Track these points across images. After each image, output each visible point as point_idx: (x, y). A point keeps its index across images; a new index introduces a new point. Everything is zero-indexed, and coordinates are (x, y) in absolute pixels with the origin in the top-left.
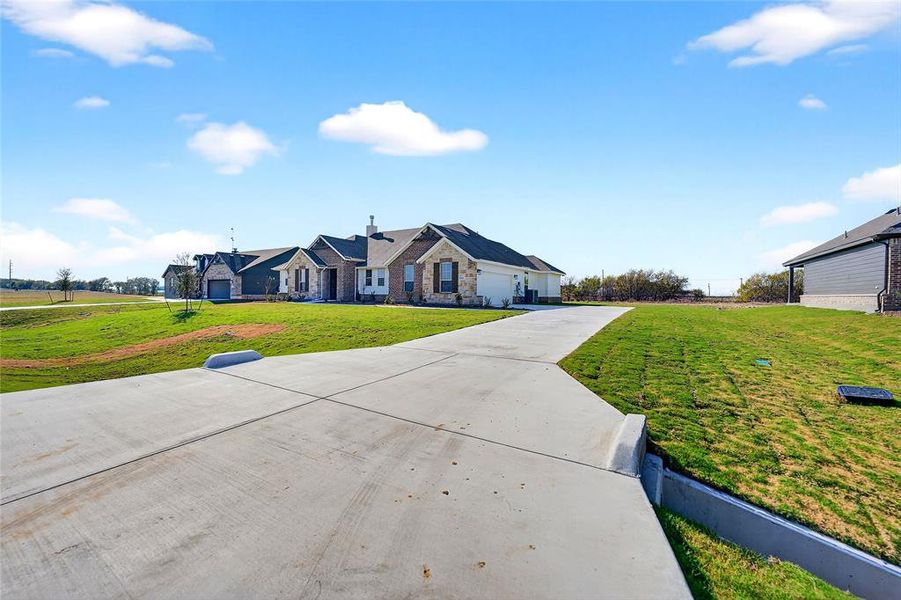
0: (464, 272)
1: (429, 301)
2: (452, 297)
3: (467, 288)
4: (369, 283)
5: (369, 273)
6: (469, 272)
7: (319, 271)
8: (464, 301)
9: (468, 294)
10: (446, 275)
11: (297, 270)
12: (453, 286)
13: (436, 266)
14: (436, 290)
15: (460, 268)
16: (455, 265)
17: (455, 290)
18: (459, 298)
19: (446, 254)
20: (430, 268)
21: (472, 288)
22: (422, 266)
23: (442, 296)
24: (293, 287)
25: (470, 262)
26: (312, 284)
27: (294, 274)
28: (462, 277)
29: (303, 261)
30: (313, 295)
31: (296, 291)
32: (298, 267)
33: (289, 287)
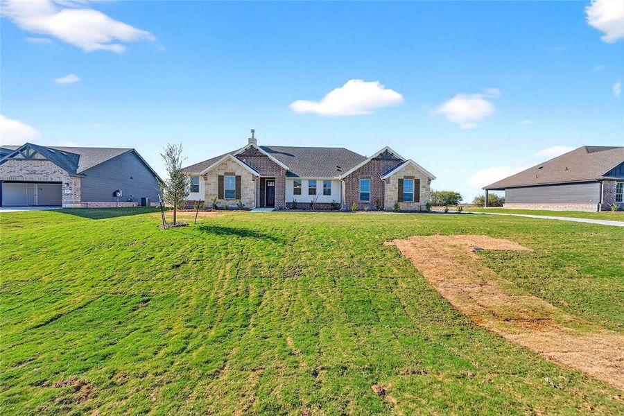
2: (414, 206)
4: (297, 192)
5: (296, 183)
6: (428, 187)
11: (221, 176)
12: (416, 197)
13: (400, 181)
14: (400, 200)
15: (421, 184)
16: (417, 181)
17: (417, 200)
20: (394, 183)
23: (405, 205)
24: (214, 195)
25: (429, 180)
26: (246, 192)
27: (216, 180)
28: (422, 191)
29: (231, 167)
30: (247, 203)
31: (219, 198)
32: (222, 173)
33: (206, 195)
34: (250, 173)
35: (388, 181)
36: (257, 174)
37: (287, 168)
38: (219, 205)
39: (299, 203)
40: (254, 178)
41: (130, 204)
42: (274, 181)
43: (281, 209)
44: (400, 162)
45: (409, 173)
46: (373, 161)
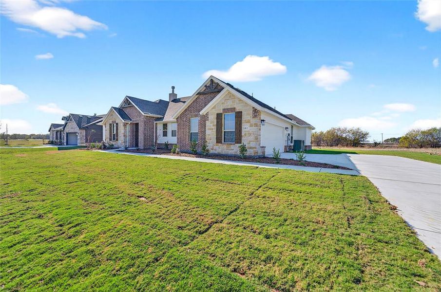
0: (249, 122)
1: (211, 152)
2: (235, 149)
3: (252, 138)
4: (165, 134)
5: (165, 126)
6: (254, 121)
7: (125, 125)
8: (249, 153)
9: (252, 144)
10: (229, 125)
11: (110, 125)
12: (237, 136)
13: (219, 117)
14: (219, 141)
15: (245, 117)
16: (239, 115)
17: (238, 140)
18: (243, 149)
19: (229, 104)
20: (212, 118)
21: (256, 138)
22: (205, 118)
23: (225, 147)
24: (108, 138)
26: (120, 135)
27: (109, 127)
28: (245, 127)
29: (114, 117)
30: (121, 144)
31: (110, 140)
32: (111, 122)
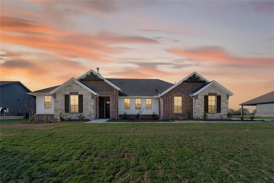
0: (224, 101)
3: (226, 110)
6: (227, 101)
11: (67, 95)
12: (218, 109)
13: (206, 97)
14: (206, 111)
15: (222, 99)
16: (219, 98)
20: (201, 98)
23: (210, 115)
24: (61, 110)
25: (228, 96)
26: (86, 107)
27: (63, 98)
28: (223, 104)
29: (75, 88)
30: (88, 116)
31: (66, 112)
32: (67, 93)
33: (55, 110)
34: (89, 93)
35: (196, 97)
36: (95, 94)
37: (119, 89)
38: (64, 117)
39: (128, 115)
40: (93, 96)
41: (18, 117)
42: (109, 100)
43: (114, 120)
44: (204, 83)
45: (213, 91)
46: (184, 83)
